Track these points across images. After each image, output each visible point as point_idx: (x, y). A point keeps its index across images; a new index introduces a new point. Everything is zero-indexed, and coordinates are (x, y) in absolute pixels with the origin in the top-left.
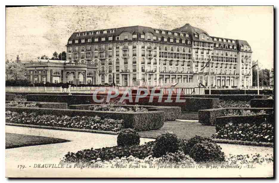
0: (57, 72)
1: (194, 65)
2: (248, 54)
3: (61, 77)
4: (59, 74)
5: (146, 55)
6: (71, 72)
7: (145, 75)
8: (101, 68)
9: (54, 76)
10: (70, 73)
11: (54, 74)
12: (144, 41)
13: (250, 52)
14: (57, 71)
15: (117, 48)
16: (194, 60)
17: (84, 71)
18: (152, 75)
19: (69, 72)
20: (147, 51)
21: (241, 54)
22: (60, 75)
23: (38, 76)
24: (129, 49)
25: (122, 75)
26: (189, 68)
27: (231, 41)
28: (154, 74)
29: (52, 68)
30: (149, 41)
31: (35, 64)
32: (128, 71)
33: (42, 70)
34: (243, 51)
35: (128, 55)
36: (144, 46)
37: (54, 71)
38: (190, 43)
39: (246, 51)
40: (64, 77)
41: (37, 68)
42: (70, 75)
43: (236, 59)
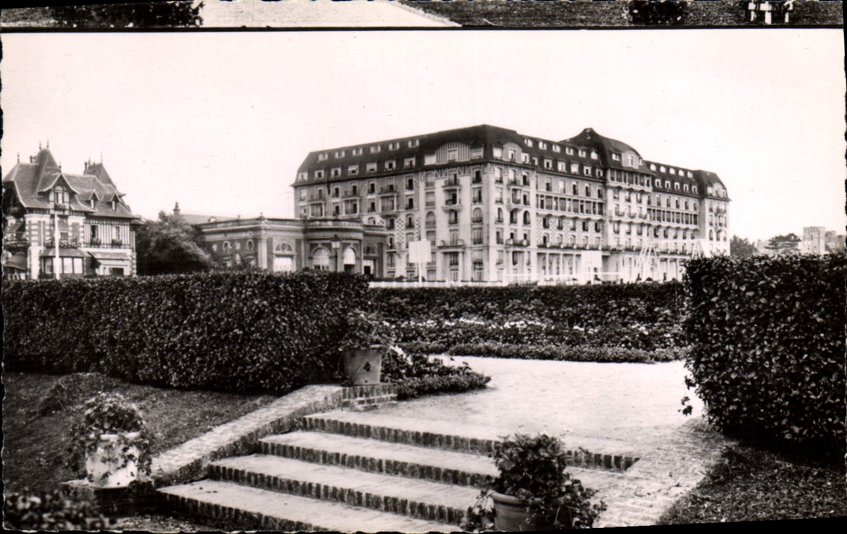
0: (284, 245)
1: (610, 228)
2: (722, 206)
3: (295, 257)
4: (290, 249)
5: (505, 201)
6: (324, 244)
7: (505, 252)
8: (404, 236)
9: (278, 256)
10: (320, 246)
11: (278, 249)
12: (499, 163)
13: (726, 200)
14: (285, 242)
15: (427, 184)
16: (611, 217)
17: (357, 242)
18: (520, 252)
19: (317, 245)
20: (509, 189)
21: (707, 203)
22: (293, 252)
23: (232, 255)
24: (461, 186)
25: (445, 253)
26: (599, 238)
27: (686, 171)
28: (525, 250)
29: (271, 234)
30: (511, 164)
31: (222, 225)
32: (460, 243)
33: (243, 241)
34: (711, 197)
35: (460, 203)
36: (501, 178)
37: (276, 243)
38: (601, 174)
39: (718, 198)
40: (303, 259)
41: (230, 236)
42: (318, 252)
43: (695, 216)
